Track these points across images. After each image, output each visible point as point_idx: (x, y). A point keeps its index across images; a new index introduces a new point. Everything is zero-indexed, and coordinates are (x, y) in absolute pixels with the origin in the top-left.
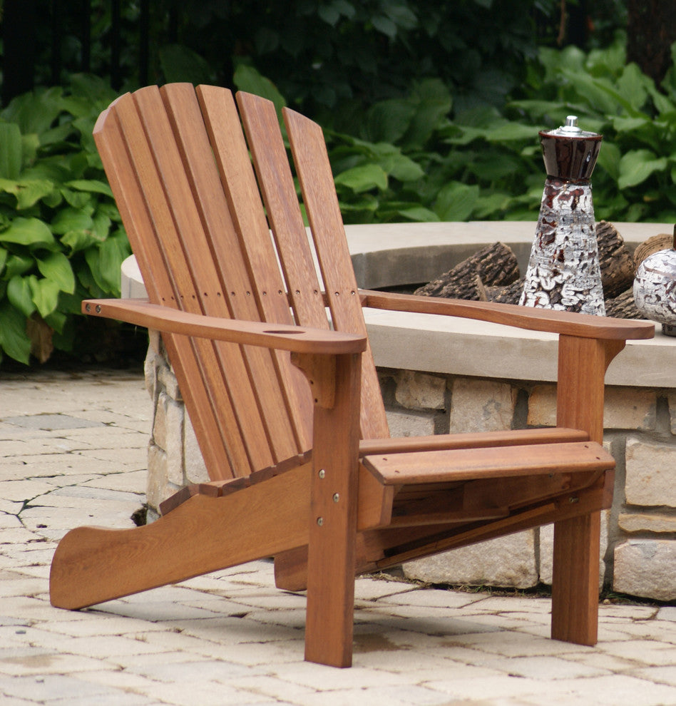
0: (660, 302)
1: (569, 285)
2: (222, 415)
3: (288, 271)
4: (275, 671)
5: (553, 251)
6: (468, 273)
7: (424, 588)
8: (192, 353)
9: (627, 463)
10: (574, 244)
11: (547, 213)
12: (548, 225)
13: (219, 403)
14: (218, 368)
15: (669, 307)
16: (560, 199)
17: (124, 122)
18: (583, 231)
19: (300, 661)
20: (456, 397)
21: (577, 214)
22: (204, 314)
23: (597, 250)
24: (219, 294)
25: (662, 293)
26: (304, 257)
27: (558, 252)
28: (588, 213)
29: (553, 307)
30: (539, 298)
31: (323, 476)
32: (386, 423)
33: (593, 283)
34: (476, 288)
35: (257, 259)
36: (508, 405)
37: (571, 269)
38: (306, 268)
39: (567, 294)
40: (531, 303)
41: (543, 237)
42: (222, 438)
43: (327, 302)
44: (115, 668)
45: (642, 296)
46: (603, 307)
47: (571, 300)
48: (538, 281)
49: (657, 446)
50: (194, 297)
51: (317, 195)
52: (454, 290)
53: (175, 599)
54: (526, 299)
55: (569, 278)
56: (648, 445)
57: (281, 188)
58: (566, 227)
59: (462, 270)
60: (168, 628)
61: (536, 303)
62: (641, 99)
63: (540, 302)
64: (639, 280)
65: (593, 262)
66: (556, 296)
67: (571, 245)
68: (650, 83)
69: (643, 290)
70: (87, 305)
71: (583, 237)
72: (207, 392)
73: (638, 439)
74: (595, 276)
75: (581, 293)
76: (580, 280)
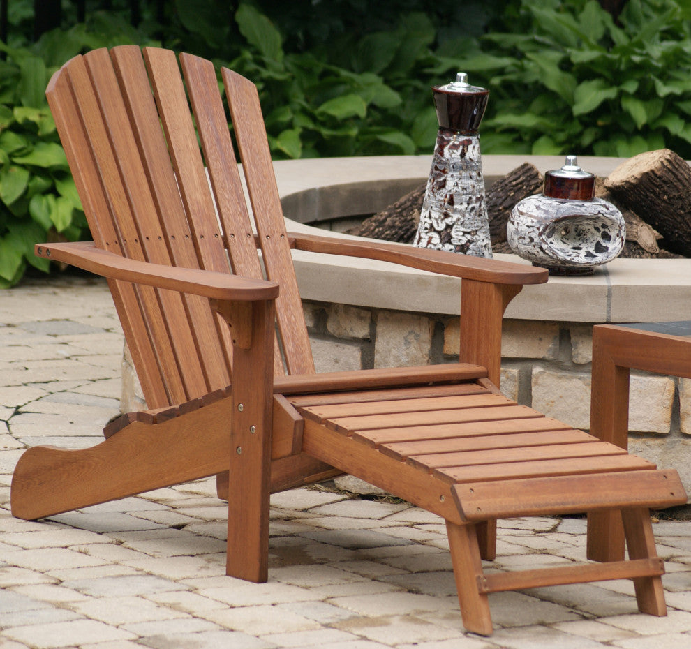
0: (533, 243)
1: (459, 227)
2: (160, 348)
3: (224, 216)
4: (197, 586)
5: (444, 195)
7: (352, 499)
8: (133, 292)
9: (533, 389)
10: (463, 189)
11: (439, 161)
12: (439, 172)
13: (158, 337)
14: (157, 305)
15: (541, 248)
16: (451, 148)
17: (74, 81)
18: (471, 177)
19: (222, 575)
20: (380, 328)
21: (466, 162)
23: (484, 194)
24: (160, 238)
25: (535, 235)
26: (239, 203)
27: (448, 197)
28: (475, 161)
29: (443, 246)
30: (431, 238)
31: (241, 410)
32: (311, 354)
33: (480, 224)
34: (414, 221)
35: (196, 205)
36: (426, 336)
37: (460, 212)
38: (241, 213)
39: (456, 234)
40: (424, 243)
41: (435, 183)
42: (159, 370)
43: (259, 244)
44: (54, 581)
45: (516, 238)
46: (490, 246)
47: (460, 240)
48: (430, 222)
49: (560, 374)
50: (136, 240)
51: (251, 148)
53: (125, 510)
54: (420, 238)
55: (458, 219)
56: (552, 373)
57: (219, 140)
58: (456, 174)
60: (111, 540)
61: (429, 242)
62: (599, 32)
63: (432, 242)
64: (513, 223)
65: (480, 206)
66: (446, 236)
67: (460, 190)
68: (608, 17)
69: (517, 232)
70: (39, 248)
71: (471, 182)
72: (146, 327)
73: (543, 367)
74: (482, 218)
75: (469, 233)
76: (468, 222)
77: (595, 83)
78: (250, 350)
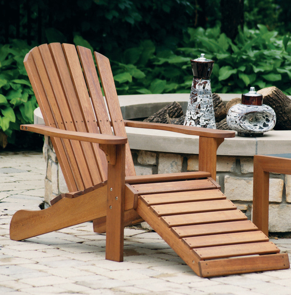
0: (237, 124)
1: (203, 118)
2: (73, 167)
3: (97, 113)
4: (95, 264)
5: (196, 105)
6: (164, 113)
7: (149, 232)
8: (61, 144)
9: (225, 184)
10: (204, 102)
11: (194, 90)
12: (194, 95)
13: (72, 163)
14: (71, 150)
15: (240, 126)
16: (199, 85)
17: (35, 58)
18: (207, 97)
19: (104, 260)
20: (160, 160)
21: (205, 91)
22: (66, 130)
23: (213, 104)
24: (71, 122)
25: (237, 120)
26: (103, 108)
27: (198, 105)
28: (209, 90)
29: (196, 126)
30: (191, 123)
31: (112, 190)
32: (135, 170)
33: (211, 117)
34: (167, 119)
35: (85, 109)
36: (180, 163)
37: (203, 111)
38: (104, 112)
39: (202, 121)
40: (188, 124)
41: (192, 100)
42: (73, 176)
43: (112, 125)
44: (35, 262)
45: (230, 121)
46: (215, 126)
47: (203, 123)
48: (191, 116)
49: (236, 178)
50: (62, 123)
51: (107, 85)
52: (159, 120)
53: (56, 237)
54: (186, 123)
55: (202, 115)
56: (233, 177)
57: (94, 82)
58: (201, 96)
59: (161, 112)
60: (54, 248)
61: (190, 124)
62: (226, 47)
63: (191, 124)
64: (229, 115)
65: (211, 109)
66: (197, 122)
67: (203, 102)
68: (230, 41)
69: (230, 119)
70: (22, 126)
71: (207, 99)
72: (67, 159)
73: (229, 175)
74: (212, 114)
75: (207, 120)
76: (206, 116)
77: (227, 67)
78: (115, 165)
